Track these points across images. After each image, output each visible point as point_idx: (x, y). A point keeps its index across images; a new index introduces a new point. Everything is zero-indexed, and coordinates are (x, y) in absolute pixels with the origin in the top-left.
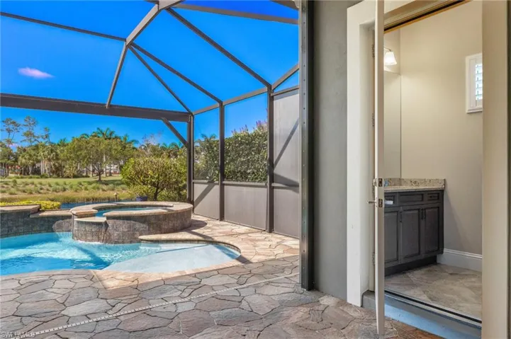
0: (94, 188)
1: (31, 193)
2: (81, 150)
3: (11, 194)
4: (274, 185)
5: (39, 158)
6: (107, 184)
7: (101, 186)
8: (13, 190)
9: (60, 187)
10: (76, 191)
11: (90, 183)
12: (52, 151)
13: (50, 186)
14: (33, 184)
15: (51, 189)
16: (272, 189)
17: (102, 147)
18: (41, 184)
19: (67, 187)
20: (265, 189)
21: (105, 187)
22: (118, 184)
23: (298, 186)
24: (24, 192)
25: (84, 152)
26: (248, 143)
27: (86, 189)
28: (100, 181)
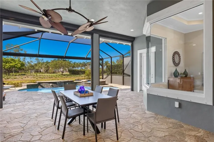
0: (61, 77)
1: (42, 78)
2: (57, 65)
3: (36, 78)
4: (124, 75)
5: (42, 67)
6: (65, 76)
7: (63, 76)
8: (37, 77)
9: (51, 77)
10: (56, 78)
11: (59, 75)
12: (46, 65)
13: (47, 76)
14: (42, 75)
15: (48, 77)
16: (123, 76)
17: (63, 64)
18: (44, 75)
19: (53, 76)
20: (122, 77)
21: (64, 76)
22: (68, 76)
23: (130, 76)
24: (40, 78)
25: (58, 66)
26: (117, 66)
27: (59, 77)
28: (62, 74)
